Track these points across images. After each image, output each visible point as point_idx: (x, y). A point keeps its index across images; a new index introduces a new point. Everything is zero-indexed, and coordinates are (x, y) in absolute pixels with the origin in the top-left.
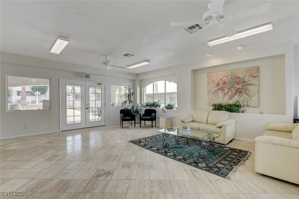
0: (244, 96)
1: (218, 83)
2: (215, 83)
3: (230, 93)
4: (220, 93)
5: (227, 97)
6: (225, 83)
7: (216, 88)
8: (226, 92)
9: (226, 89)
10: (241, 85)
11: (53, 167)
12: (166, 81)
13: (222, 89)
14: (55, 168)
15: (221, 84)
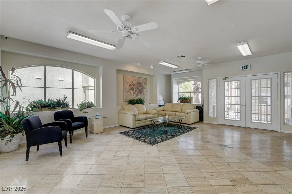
0: (142, 95)
1: (131, 84)
2: (129, 84)
3: (136, 92)
4: (132, 92)
5: (135, 95)
6: (134, 85)
7: (130, 88)
8: (135, 91)
9: (134, 89)
10: (141, 88)
11: (250, 169)
12: (74, 71)
13: (132, 89)
14: (249, 168)
15: (132, 86)
